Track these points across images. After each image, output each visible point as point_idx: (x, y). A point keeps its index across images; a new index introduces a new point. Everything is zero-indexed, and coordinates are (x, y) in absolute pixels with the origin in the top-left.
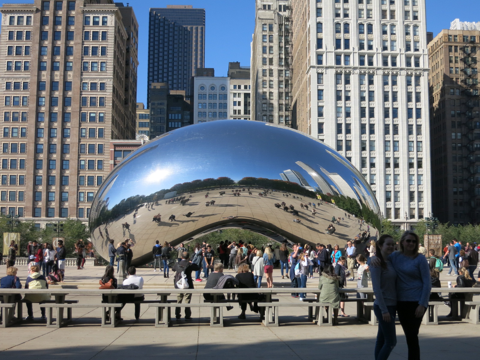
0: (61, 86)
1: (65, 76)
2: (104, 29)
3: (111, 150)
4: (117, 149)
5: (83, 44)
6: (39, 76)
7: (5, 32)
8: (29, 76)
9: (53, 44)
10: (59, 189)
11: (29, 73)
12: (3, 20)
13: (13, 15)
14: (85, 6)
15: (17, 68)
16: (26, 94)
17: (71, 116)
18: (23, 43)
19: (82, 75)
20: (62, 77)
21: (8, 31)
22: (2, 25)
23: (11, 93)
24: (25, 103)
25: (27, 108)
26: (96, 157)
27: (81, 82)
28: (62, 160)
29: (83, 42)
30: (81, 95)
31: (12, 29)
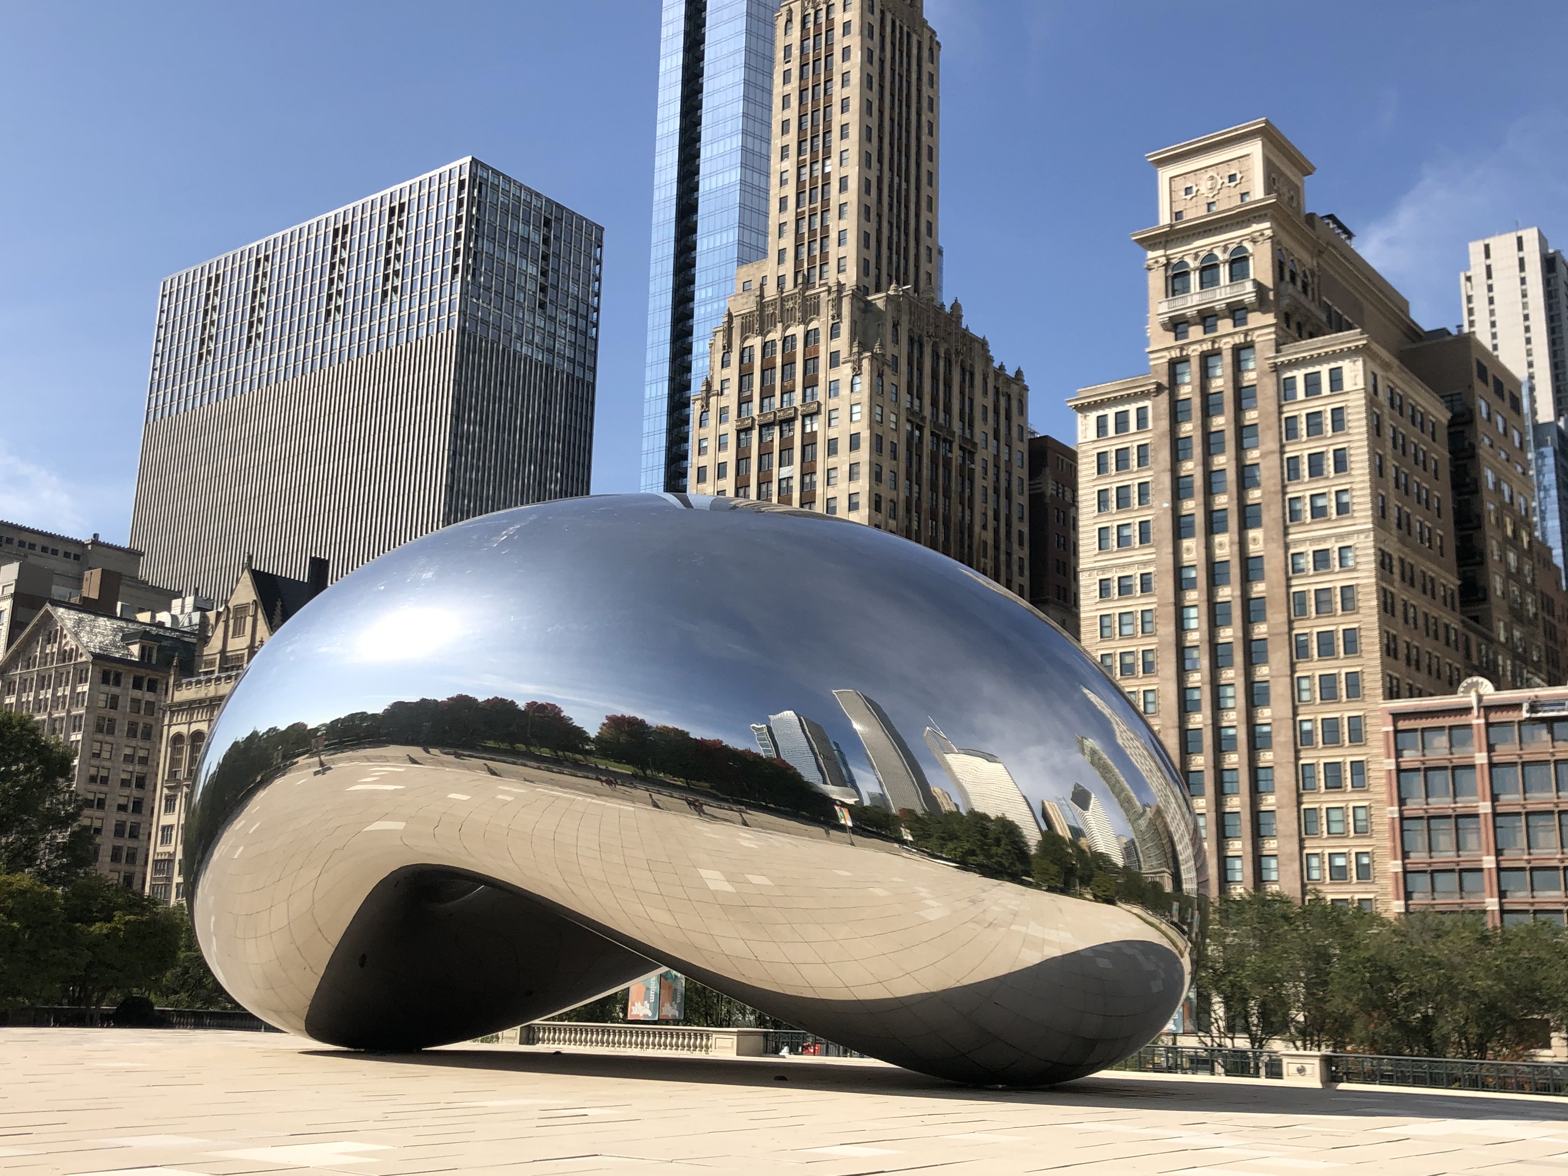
0: (1235, 571)
1: (1242, 544)
2: (1337, 402)
3: (1385, 729)
4: (1403, 725)
5: (1282, 453)
6: (1177, 552)
7: (1088, 457)
8: (1154, 556)
9: (1206, 463)
10: (1249, 848)
11: (1152, 550)
12: (1080, 428)
13: (1101, 413)
14: (1278, 351)
15: (1123, 542)
16: (1149, 602)
17: (1269, 647)
18: (1132, 479)
19: (1286, 534)
20: (1236, 548)
21: (1096, 452)
22: (1080, 441)
23: (1111, 605)
24: (1148, 627)
25: (1154, 640)
26: (1345, 755)
27: (1286, 552)
28: (1254, 770)
29: (1282, 446)
30: (1289, 586)
31: (1104, 446)
